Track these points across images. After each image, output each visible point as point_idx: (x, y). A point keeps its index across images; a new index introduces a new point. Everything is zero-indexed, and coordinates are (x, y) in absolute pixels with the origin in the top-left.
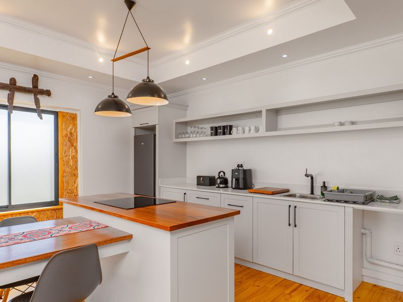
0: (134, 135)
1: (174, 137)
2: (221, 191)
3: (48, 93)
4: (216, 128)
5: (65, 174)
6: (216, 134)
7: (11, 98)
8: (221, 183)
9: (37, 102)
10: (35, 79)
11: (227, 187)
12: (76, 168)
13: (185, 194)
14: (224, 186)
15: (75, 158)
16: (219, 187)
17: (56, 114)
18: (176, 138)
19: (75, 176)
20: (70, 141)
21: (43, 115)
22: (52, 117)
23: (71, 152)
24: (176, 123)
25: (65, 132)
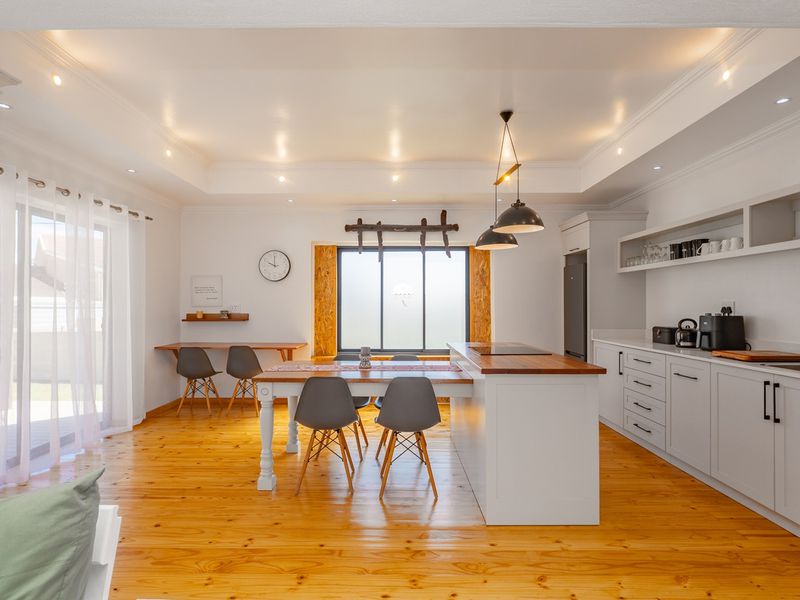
0: (564, 265)
1: (619, 266)
2: (682, 353)
3: (455, 228)
4: (680, 246)
5: (476, 319)
6: (681, 256)
7: (423, 239)
8: (684, 340)
9: (446, 239)
10: (444, 214)
11: (694, 347)
12: (489, 313)
13: (621, 353)
14: (689, 344)
15: (487, 300)
16: (679, 346)
17: (467, 249)
18: (622, 267)
19: (488, 321)
20: (482, 279)
21: (452, 252)
22: (463, 254)
23: (483, 294)
24: (622, 243)
25: (476, 270)
